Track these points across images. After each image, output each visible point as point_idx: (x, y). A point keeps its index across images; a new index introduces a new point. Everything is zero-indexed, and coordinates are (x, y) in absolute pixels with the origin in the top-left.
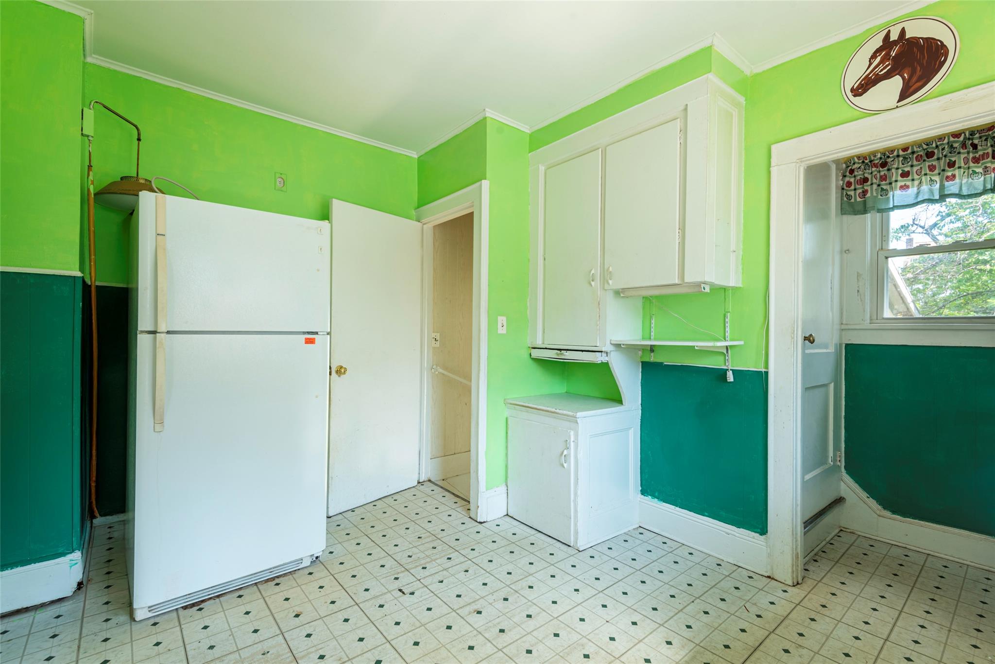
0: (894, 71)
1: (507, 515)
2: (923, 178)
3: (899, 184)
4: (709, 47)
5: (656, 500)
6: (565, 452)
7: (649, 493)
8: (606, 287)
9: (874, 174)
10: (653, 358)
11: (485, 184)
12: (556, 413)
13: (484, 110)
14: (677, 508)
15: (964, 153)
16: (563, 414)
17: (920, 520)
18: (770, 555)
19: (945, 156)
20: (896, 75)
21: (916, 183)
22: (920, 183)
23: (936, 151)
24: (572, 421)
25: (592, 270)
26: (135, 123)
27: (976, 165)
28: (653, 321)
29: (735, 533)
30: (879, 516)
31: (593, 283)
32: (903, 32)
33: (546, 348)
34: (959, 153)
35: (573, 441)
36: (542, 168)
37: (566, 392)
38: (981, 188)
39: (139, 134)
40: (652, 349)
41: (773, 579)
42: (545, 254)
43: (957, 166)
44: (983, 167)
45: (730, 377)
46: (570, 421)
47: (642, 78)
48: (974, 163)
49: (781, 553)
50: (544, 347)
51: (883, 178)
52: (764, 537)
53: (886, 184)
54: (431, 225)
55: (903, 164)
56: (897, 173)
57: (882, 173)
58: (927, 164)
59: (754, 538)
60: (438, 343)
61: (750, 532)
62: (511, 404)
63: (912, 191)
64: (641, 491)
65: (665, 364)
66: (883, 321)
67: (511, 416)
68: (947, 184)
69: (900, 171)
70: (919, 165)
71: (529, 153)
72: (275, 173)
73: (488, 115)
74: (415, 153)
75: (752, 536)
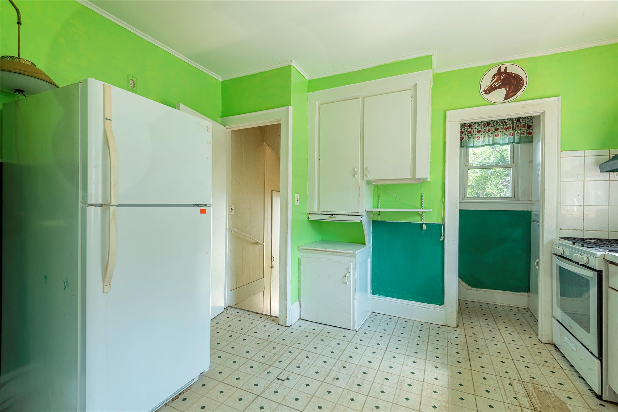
0: (503, 86)
1: (300, 319)
2: (486, 134)
3: (477, 136)
4: (430, 55)
5: (381, 296)
6: (347, 275)
7: (377, 293)
8: (365, 178)
9: (466, 130)
10: (380, 219)
11: (291, 108)
12: (340, 252)
13: (291, 60)
14: (395, 299)
15: (501, 125)
16: (346, 253)
17: (483, 289)
18: (446, 315)
19: (495, 125)
20: (503, 88)
21: (483, 136)
22: (485, 136)
23: (491, 123)
24: (350, 257)
25: (355, 168)
26: (18, 7)
27: (506, 131)
28: (379, 198)
29: (427, 307)
30: (467, 289)
31: (356, 176)
32: (506, 69)
33: (321, 214)
34: (500, 125)
35: (352, 268)
36: (317, 103)
37: (321, 240)
38: (507, 142)
39: (19, 18)
40: (379, 213)
41: (447, 326)
42: (320, 157)
43: (499, 130)
44: (509, 132)
45: (425, 227)
46: (349, 257)
47: (390, 63)
48: (505, 130)
49: (451, 312)
50: (320, 213)
51: (469, 132)
52: (442, 306)
53: (470, 135)
54: (230, 130)
55: (478, 127)
56: (475, 131)
57: (469, 130)
58: (488, 128)
59: (437, 307)
60: (233, 211)
61: (434, 305)
62: (304, 249)
63: (482, 139)
64: (372, 292)
65: (387, 221)
66: (467, 199)
67: (302, 257)
68: (495, 137)
69: (477, 130)
70: (484, 128)
71: (308, 92)
72: (128, 75)
73: (292, 64)
74: (221, 78)
75: (436, 307)
